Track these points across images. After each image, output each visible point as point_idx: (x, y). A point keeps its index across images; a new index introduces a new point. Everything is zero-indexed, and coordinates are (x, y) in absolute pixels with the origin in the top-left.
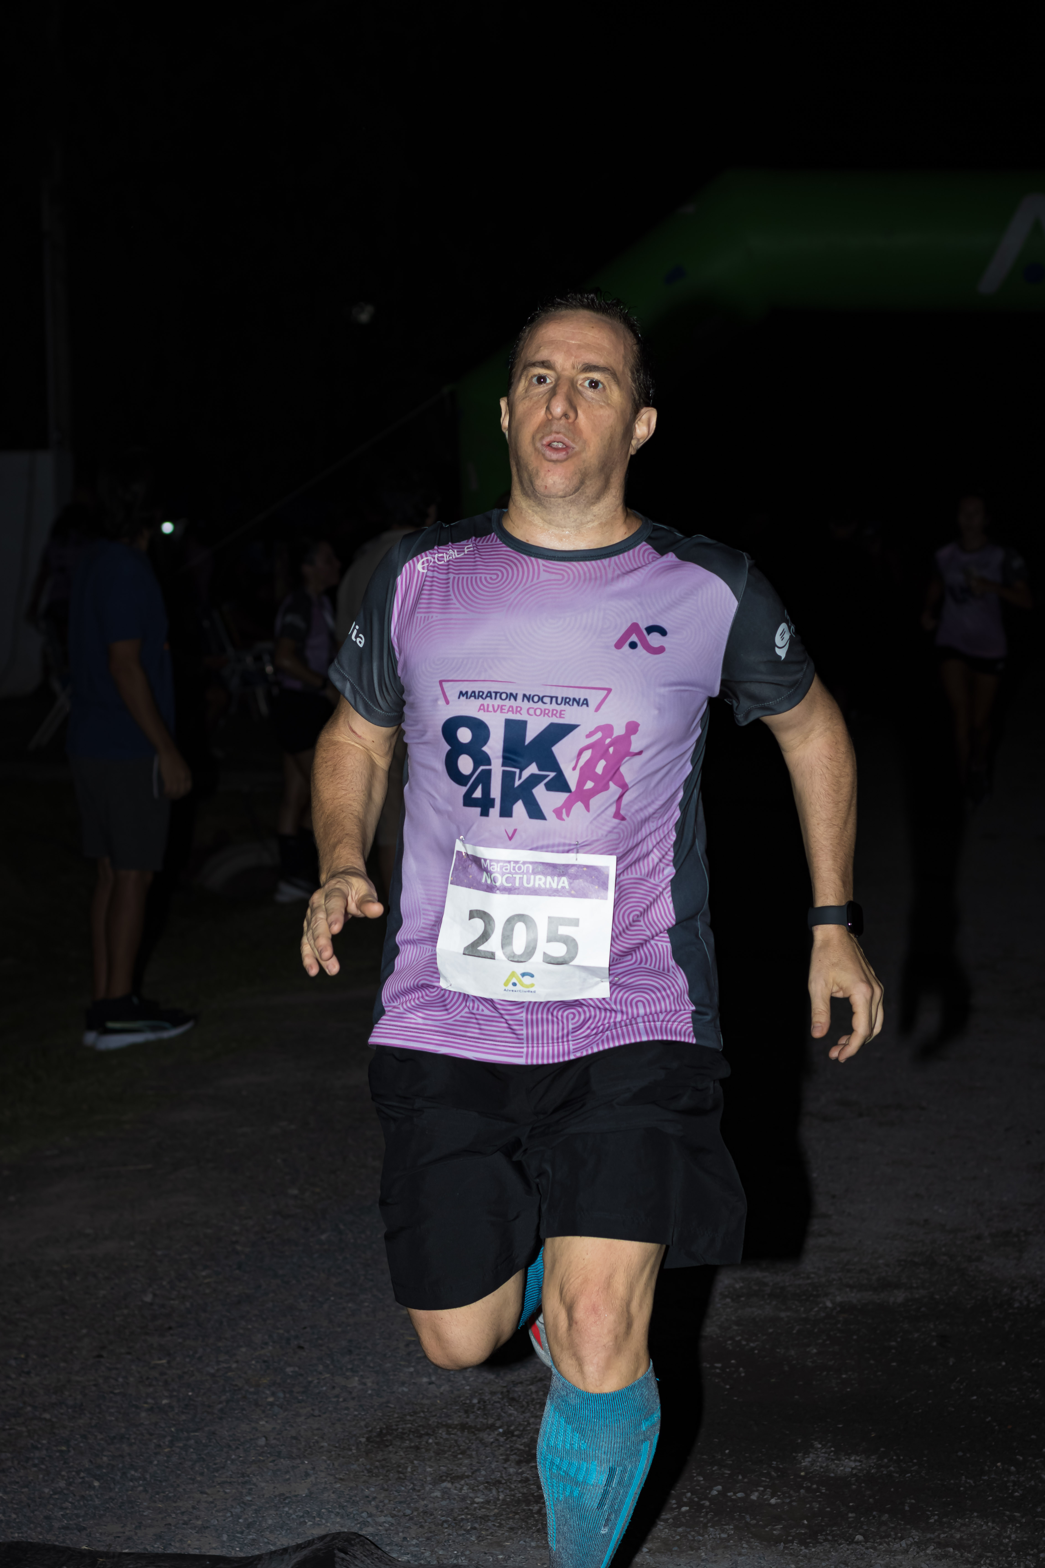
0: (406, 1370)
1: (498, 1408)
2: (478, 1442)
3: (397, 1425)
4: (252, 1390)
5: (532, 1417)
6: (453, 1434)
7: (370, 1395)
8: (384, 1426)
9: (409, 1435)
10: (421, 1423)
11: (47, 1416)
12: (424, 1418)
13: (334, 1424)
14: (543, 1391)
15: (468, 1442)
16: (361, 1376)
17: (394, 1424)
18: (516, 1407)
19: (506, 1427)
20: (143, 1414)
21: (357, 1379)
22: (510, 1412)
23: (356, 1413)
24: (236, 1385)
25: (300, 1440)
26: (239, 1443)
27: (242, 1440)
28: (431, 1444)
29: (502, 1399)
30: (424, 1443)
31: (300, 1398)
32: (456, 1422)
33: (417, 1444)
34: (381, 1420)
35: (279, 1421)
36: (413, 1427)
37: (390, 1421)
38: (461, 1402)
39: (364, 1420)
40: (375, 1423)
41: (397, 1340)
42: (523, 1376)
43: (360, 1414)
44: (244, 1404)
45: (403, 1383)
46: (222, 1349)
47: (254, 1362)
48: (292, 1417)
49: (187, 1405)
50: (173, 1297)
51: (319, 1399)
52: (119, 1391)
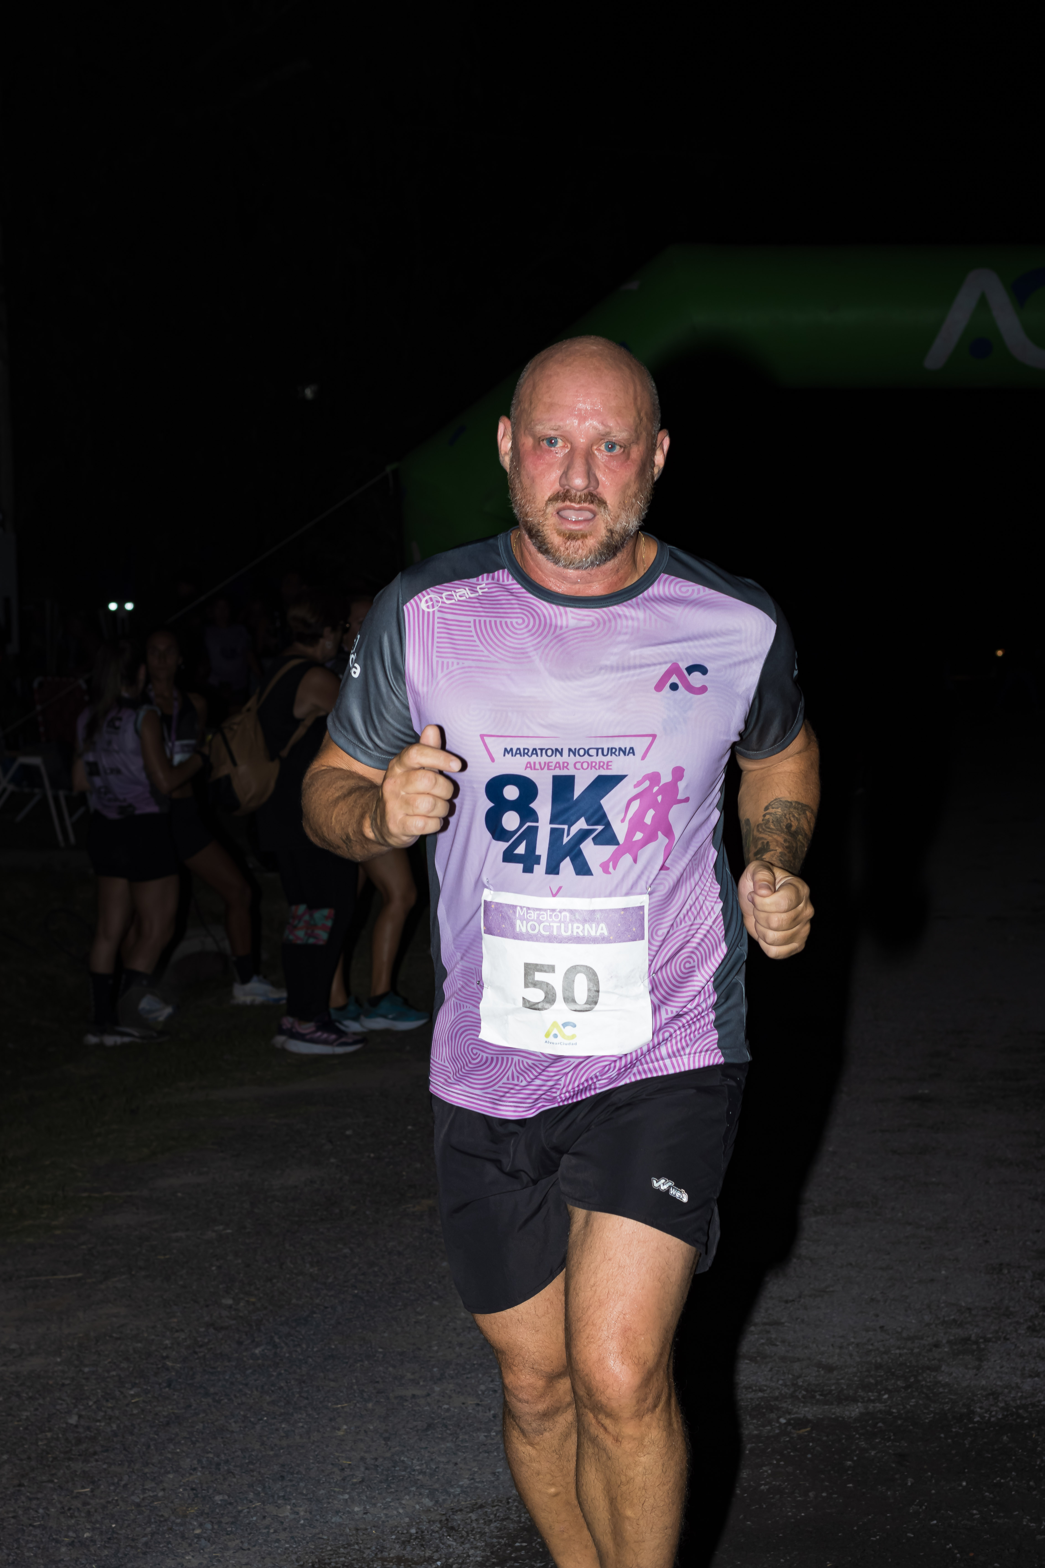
0: (341, 1497)
1: (436, 1539)
3: (329, 1559)
4: (179, 1521)
5: (472, 1548)
7: (303, 1525)
8: (317, 1560)
10: (355, 1557)
12: (358, 1550)
13: (263, 1558)
14: (484, 1519)
16: (294, 1504)
17: (327, 1557)
18: (455, 1537)
19: (444, 1560)
20: (63, 1549)
21: (289, 1507)
22: (449, 1543)
23: (287, 1546)
24: (162, 1516)
29: (441, 1528)
31: (229, 1529)
34: (313, 1553)
35: (206, 1556)
36: (347, 1560)
37: (323, 1554)
39: (296, 1553)
40: (307, 1557)
41: (332, 1464)
42: (463, 1503)
43: (291, 1546)
44: (169, 1537)
45: (337, 1512)
46: (148, 1475)
47: (181, 1490)
48: (220, 1551)
49: (109, 1539)
50: (99, 1418)
51: (248, 1530)
52: (39, 1523)
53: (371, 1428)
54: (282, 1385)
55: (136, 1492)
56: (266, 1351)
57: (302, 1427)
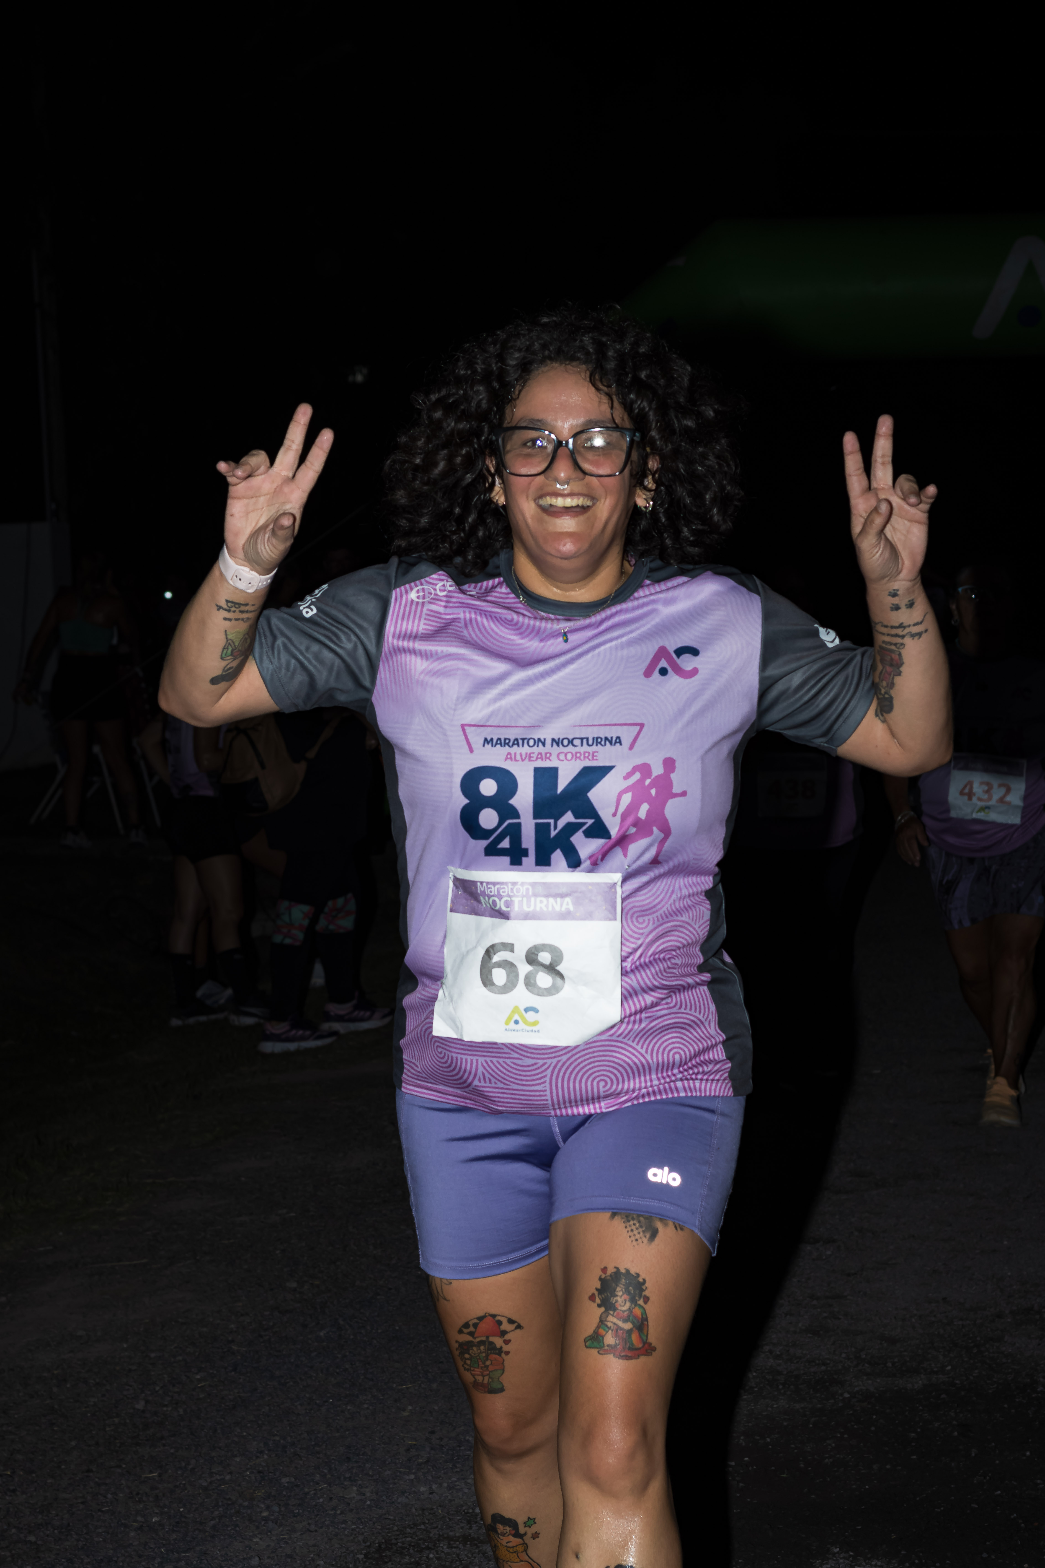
0: (407, 1477)
2: (481, 1555)
3: (396, 1539)
4: (246, 1504)
6: (455, 1547)
7: (369, 1506)
8: (384, 1541)
9: (409, 1549)
10: (421, 1537)
11: (32, 1538)
12: (424, 1530)
13: (330, 1539)
15: (470, 1556)
16: (360, 1485)
17: (393, 1538)
20: (132, 1534)
23: (354, 1526)
24: (230, 1499)
25: (295, 1559)
26: (232, 1563)
27: (235, 1560)
28: (432, 1559)
30: (424, 1558)
31: (296, 1511)
32: (458, 1535)
33: (417, 1559)
34: (379, 1533)
35: (274, 1538)
36: (414, 1540)
37: (389, 1535)
38: (464, 1511)
39: (362, 1534)
40: (374, 1537)
41: (398, 1445)
43: (358, 1528)
44: (237, 1520)
45: (403, 1493)
46: (215, 1459)
47: (248, 1473)
48: (287, 1533)
49: (178, 1523)
50: (166, 1403)
51: (315, 1511)
52: (108, 1508)
53: (436, 1408)
54: (347, 1366)
55: (204, 1475)
56: (331, 1333)
57: (368, 1408)
